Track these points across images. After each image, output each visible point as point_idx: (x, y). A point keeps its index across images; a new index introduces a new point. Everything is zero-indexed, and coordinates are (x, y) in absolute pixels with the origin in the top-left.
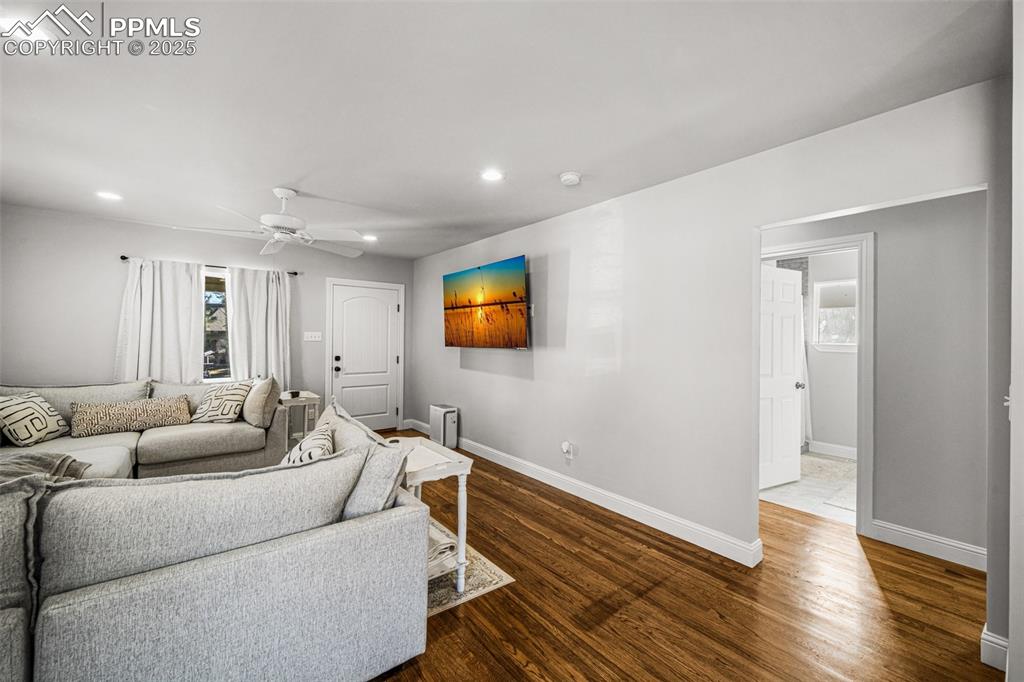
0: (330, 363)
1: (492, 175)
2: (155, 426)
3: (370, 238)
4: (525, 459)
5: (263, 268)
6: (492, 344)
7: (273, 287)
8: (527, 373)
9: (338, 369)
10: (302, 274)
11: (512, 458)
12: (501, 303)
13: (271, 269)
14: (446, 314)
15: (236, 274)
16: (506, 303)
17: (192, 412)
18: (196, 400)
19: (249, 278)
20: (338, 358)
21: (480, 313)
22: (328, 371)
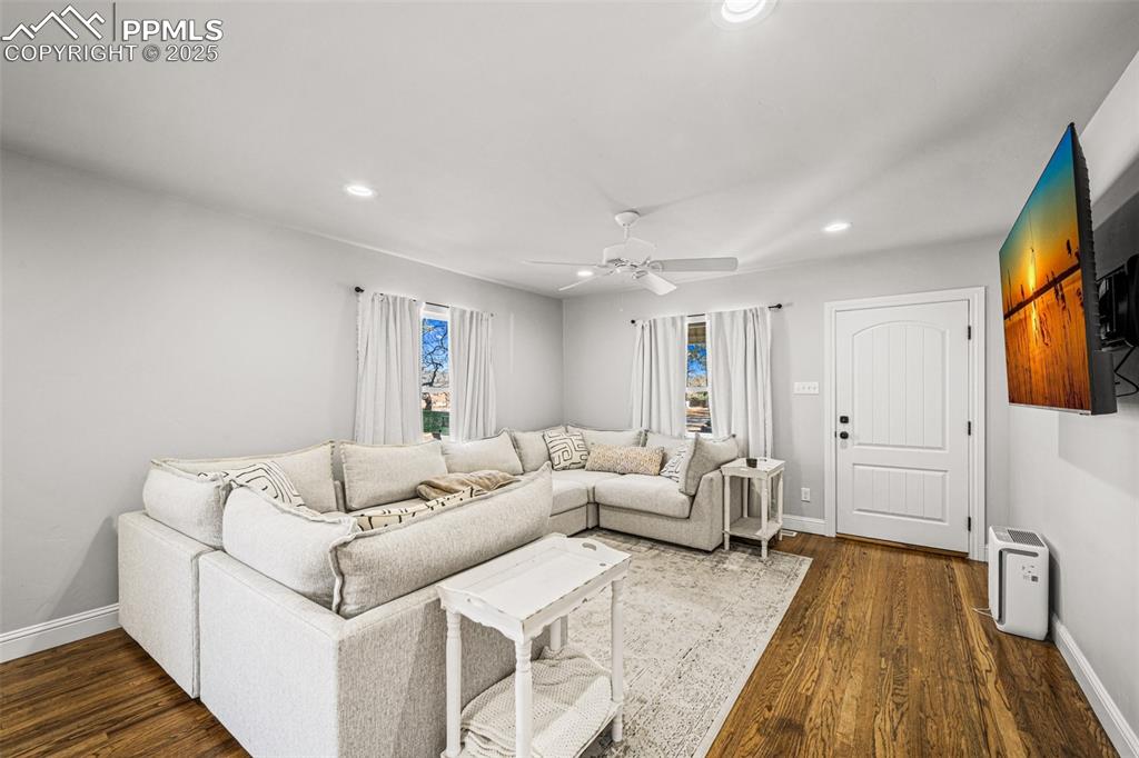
0: (831, 426)
3: (837, 228)
5: (741, 306)
7: (750, 326)
9: (844, 436)
12: (1054, 281)
13: (747, 308)
16: (1060, 279)
17: (662, 465)
19: (727, 320)
20: (844, 420)
22: (829, 438)
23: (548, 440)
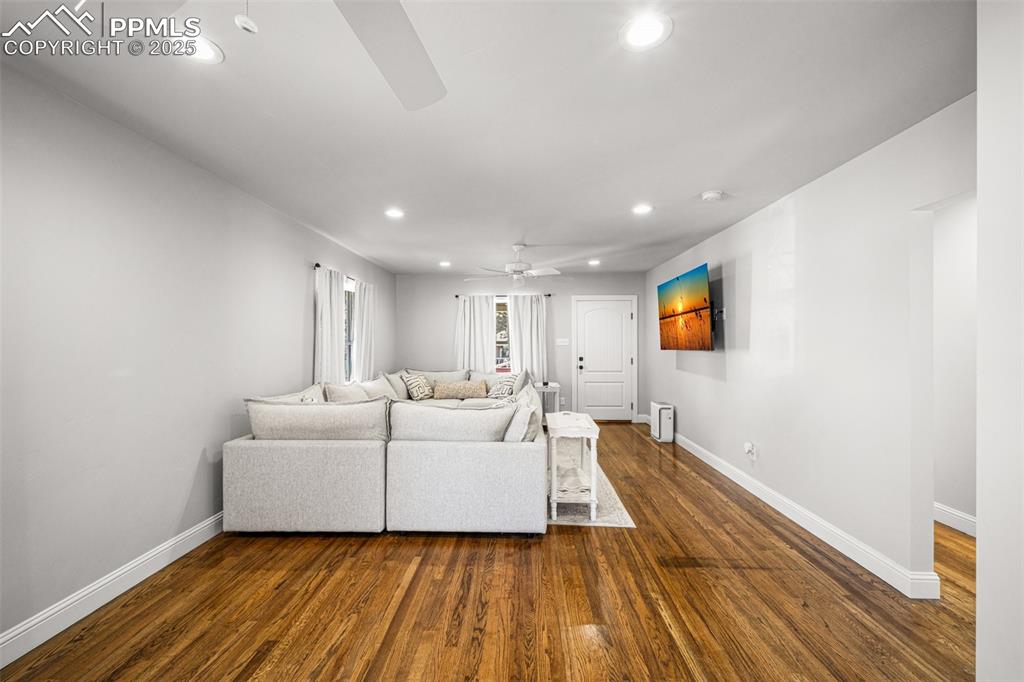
0: (576, 363)
1: (642, 209)
2: (469, 397)
3: (594, 263)
4: (720, 457)
5: (528, 294)
6: (691, 347)
7: (534, 306)
8: (720, 374)
9: (581, 367)
10: (554, 295)
11: (711, 454)
12: (695, 310)
13: (534, 294)
14: (661, 324)
15: (513, 299)
16: (699, 310)
17: (488, 392)
18: (490, 384)
19: (520, 301)
20: (581, 359)
21: (681, 321)
22: (574, 369)
23: (406, 380)
